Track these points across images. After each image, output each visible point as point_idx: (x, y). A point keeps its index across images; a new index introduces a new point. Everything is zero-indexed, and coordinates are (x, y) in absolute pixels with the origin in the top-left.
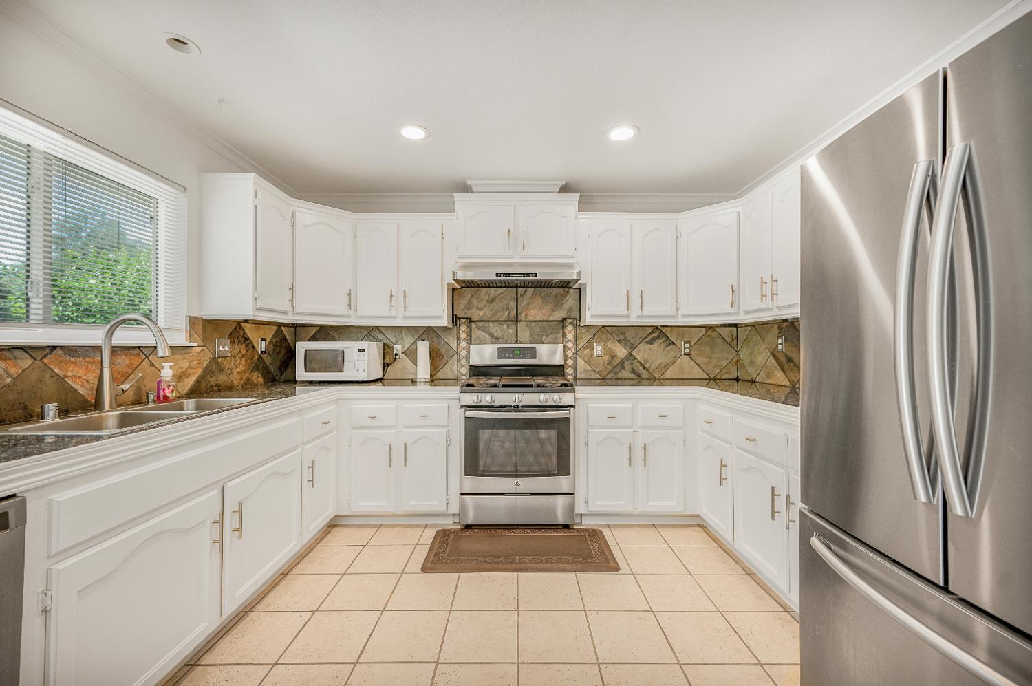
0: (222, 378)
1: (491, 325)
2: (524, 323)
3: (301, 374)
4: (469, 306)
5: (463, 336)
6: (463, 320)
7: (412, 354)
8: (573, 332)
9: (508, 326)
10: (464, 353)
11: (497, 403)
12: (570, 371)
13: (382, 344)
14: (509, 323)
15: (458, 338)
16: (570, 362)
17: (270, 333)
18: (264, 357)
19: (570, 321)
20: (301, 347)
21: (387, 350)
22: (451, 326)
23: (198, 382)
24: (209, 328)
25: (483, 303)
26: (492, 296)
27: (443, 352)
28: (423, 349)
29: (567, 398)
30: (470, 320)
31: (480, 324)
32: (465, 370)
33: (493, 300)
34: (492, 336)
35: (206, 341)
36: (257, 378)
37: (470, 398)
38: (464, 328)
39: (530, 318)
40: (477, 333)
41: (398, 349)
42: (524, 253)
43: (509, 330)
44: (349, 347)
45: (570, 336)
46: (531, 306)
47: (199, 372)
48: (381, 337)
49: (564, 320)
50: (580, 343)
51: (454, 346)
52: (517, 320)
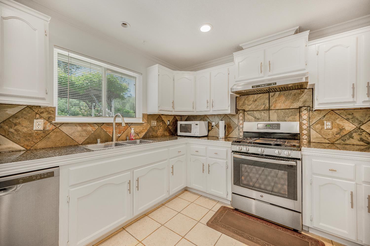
0: (154, 133)
1: (255, 112)
2: (274, 111)
3: (179, 133)
4: (244, 104)
5: (241, 118)
6: (241, 111)
7: (217, 126)
8: (307, 114)
9: (264, 113)
10: (241, 126)
11: (250, 152)
12: (305, 137)
13: (207, 122)
14: (265, 111)
15: (239, 119)
16: (305, 132)
17: (171, 119)
18: (169, 127)
19: (305, 108)
20: (179, 123)
21: (209, 124)
22: (234, 113)
23: (146, 134)
24: (149, 117)
25: (251, 102)
26: (255, 98)
27: (232, 125)
28: (222, 124)
30: (244, 111)
31: (249, 112)
32: (242, 134)
33: (256, 100)
34: (255, 118)
35: (149, 121)
36: (167, 133)
38: (241, 114)
39: (277, 108)
40: (248, 117)
41: (213, 124)
42: (270, 73)
43: (265, 115)
44: (193, 123)
45: (305, 117)
46: (277, 102)
47: (146, 131)
48: (207, 119)
49: (300, 108)
50: (312, 121)
51: (237, 123)
52: (269, 109)
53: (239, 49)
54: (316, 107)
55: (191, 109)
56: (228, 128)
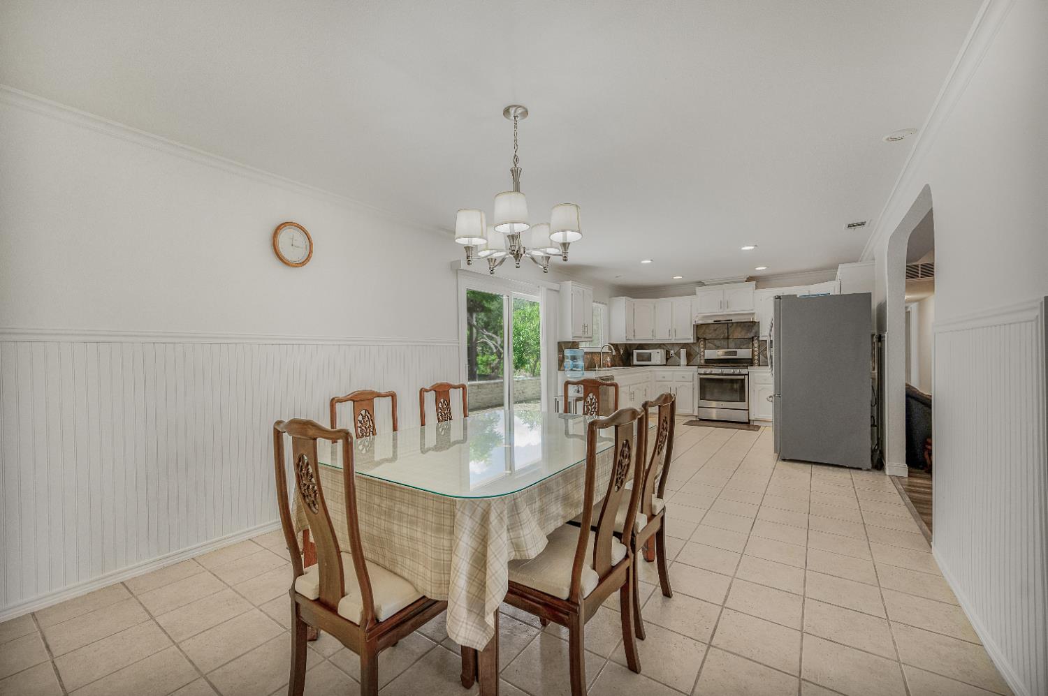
1: (715, 341)
2: (732, 340)
3: (635, 362)
4: (704, 334)
5: (702, 346)
6: (702, 339)
7: (678, 354)
8: (758, 343)
10: (702, 354)
11: (714, 373)
12: (756, 361)
13: (665, 350)
14: (724, 340)
15: (699, 347)
16: (756, 357)
17: (625, 348)
18: (624, 356)
19: (756, 338)
20: (635, 352)
21: (667, 353)
22: (696, 342)
24: (612, 346)
25: (711, 331)
26: (715, 328)
27: (692, 353)
28: (683, 352)
29: (744, 371)
30: (705, 339)
31: (709, 341)
32: (702, 361)
34: (716, 346)
35: (612, 350)
36: (621, 364)
37: (702, 371)
38: (702, 343)
39: (735, 337)
40: (708, 345)
41: (672, 352)
43: (724, 343)
44: (653, 352)
45: (756, 345)
46: (735, 333)
48: (665, 347)
49: (753, 338)
50: (761, 348)
51: (698, 351)
52: (728, 338)
53: (701, 284)
54: (761, 339)
55: (650, 337)
56: (689, 357)
